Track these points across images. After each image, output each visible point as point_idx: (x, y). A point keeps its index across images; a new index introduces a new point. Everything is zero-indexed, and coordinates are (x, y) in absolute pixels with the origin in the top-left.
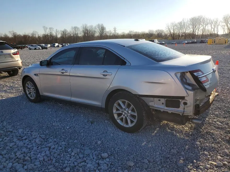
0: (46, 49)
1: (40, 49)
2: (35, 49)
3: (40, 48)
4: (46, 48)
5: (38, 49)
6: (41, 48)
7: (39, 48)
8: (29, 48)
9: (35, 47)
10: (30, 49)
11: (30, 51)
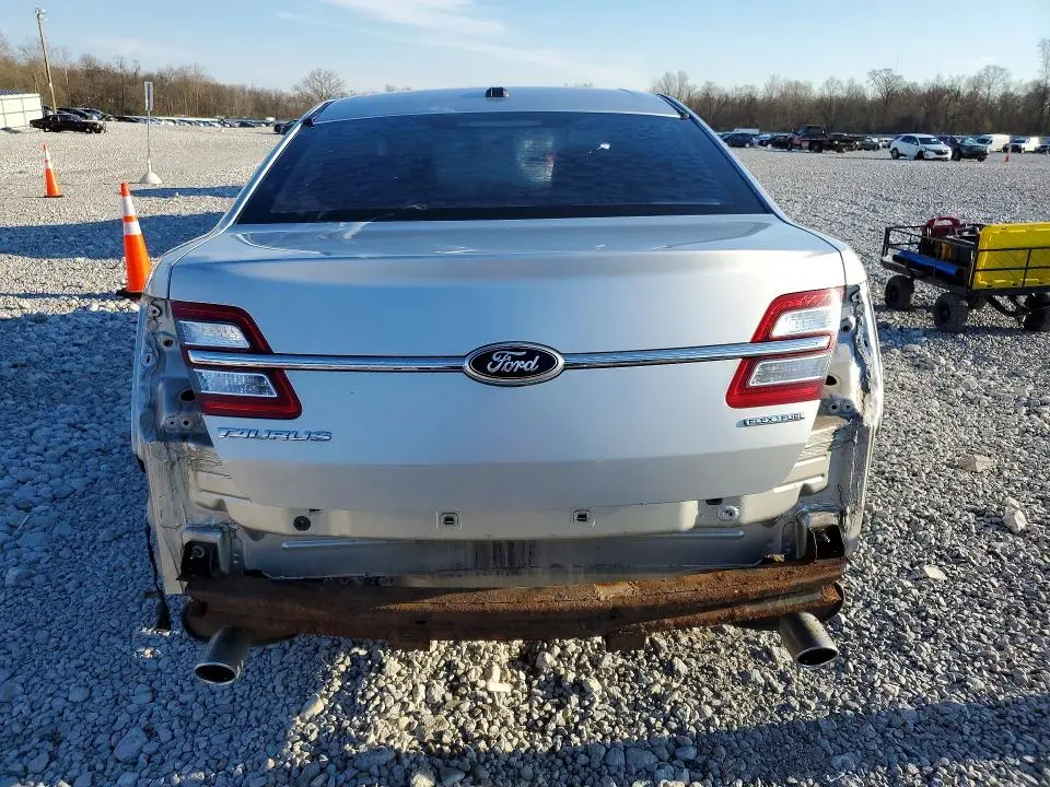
0: (981, 160)
1: (946, 159)
2: (920, 156)
3: (946, 153)
4: (980, 156)
5: (933, 155)
6: (949, 155)
7: (939, 152)
8: (892, 152)
9: (922, 147)
10: (897, 155)
11: (895, 162)
